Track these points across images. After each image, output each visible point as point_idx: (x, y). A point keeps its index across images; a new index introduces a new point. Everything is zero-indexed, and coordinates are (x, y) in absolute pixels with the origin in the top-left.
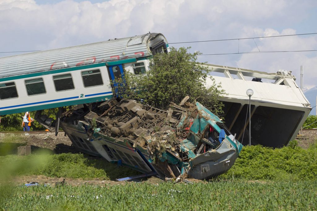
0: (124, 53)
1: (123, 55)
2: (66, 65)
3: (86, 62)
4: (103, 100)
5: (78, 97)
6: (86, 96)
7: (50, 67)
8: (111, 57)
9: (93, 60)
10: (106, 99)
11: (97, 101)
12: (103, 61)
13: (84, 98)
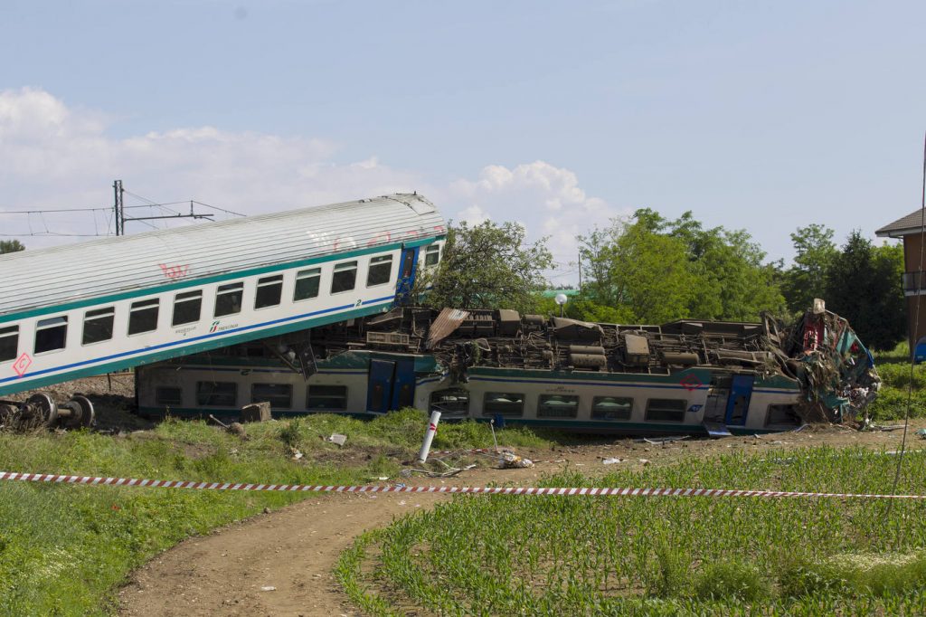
0: (424, 227)
1: (422, 230)
2: (354, 243)
3: (378, 239)
4: (380, 311)
5: (353, 305)
6: (363, 303)
7: (333, 247)
8: (408, 232)
9: (387, 238)
10: (385, 310)
11: (373, 312)
12: (399, 239)
13: (361, 307)
